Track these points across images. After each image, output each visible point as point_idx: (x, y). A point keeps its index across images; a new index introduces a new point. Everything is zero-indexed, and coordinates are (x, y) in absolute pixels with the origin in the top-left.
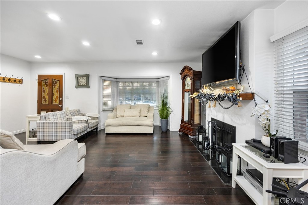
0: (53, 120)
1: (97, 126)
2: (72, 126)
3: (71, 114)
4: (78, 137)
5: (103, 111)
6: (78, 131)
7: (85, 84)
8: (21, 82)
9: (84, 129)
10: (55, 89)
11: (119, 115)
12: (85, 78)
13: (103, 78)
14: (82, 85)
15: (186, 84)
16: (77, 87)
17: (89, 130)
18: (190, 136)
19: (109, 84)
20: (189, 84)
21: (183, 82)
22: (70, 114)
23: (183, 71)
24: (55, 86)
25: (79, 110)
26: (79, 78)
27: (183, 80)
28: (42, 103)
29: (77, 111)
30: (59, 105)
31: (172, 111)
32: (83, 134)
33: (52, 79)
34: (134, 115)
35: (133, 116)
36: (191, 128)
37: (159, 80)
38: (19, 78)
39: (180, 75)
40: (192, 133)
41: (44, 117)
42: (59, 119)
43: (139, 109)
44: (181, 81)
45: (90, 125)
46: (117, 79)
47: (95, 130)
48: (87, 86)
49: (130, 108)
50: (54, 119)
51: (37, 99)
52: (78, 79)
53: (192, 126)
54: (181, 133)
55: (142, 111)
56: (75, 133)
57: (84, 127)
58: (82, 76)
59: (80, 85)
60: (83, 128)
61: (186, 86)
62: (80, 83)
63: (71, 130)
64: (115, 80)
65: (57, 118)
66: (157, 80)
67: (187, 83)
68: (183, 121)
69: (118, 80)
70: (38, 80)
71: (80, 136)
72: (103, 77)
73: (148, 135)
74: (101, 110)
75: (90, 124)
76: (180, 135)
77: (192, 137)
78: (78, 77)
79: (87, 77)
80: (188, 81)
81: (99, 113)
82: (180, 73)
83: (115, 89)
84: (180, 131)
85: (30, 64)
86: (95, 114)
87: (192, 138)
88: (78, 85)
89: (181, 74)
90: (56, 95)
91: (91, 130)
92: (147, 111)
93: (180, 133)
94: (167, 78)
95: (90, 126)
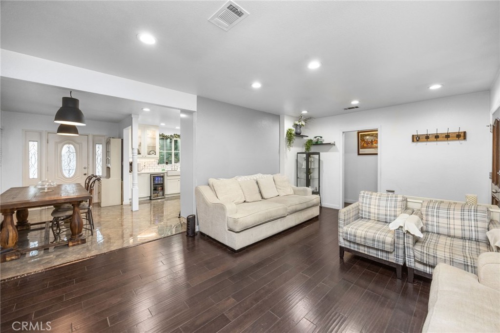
38: (459, 130)
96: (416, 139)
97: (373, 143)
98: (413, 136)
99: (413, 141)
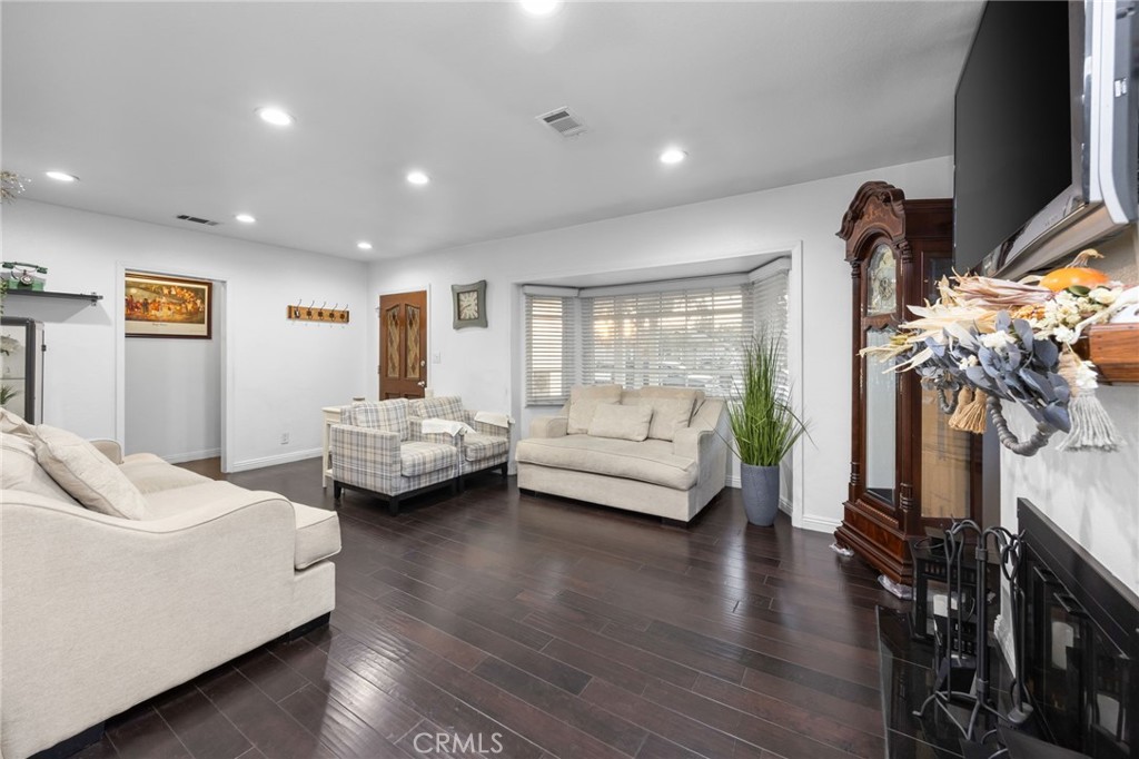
0: (365, 425)
1: (504, 460)
2: (397, 449)
3: (428, 412)
4: (422, 486)
5: (529, 406)
6: (414, 466)
7: (476, 315)
8: (345, 317)
9: (439, 463)
10: (412, 333)
11: (574, 426)
12: (475, 295)
13: (529, 290)
14: (470, 319)
15: (876, 285)
16: (457, 327)
17: (468, 469)
18: (886, 582)
19: (556, 308)
20: (890, 283)
21: (857, 275)
22: (423, 411)
23: (855, 214)
24: (411, 324)
25: (457, 401)
26: (462, 297)
27: (857, 267)
28: (387, 375)
29: (450, 403)
30: (420, 381)
31: (804, 429)
32: (442, 478)
33: (407, 305)
34: (620, 432)
35: (619, 435)
36: (898, 538)
37: (754, 276)
38: (341, 308)
39: (844, 242)
40: (900, 570)
41: (347, 414)
42: (382, 423)
43: (645, 410)
44: (849, 269)
45: (469, 453)
46: (581, 289)
47: (499, 471)
48: (481, 320)
49: (621, 403)
50: (368, 422)
51: (378, 364)
52: (459, 300)
53: (901, 528)
54: (847, 553)
55: (658, 420)
56: (406, 474)
57: (439, 456)
58: (468, 290)
59: (464, 320)
60: (435, 461)
61: (875, 294)
62: (465, 311)
63: (395, 462)
64: (573, 293)
65: (378, 421)
66: (742, 279)
67: (881, 276)
68: (858, 488)
69: (585, 294)
70: (381, 309)
71: (428, 484)
72: (527, 287)
73: (667, 527)
74: (524, 405)
75: (468, 450)
76: (839, 558)
77: (900, 595)
78: (458, 294)
79: (481, 289)
80: (887, 266)
81: (516, 411)
82: (840, 229)
83: (578, 329)
84: (840, 538)
85: (366, 268)
86: (497, 415)
87: (902, 600)
88: (459, 318)
89: (845, 233)
90: (414, 351)
91: (476, 468)
92: (687, 416)
93: (838, 550)
94: (779, 265)
95: (471, 455)
96: (294, 313)
97: (150, 307)
98: (290, 308)
99: (290, 317)
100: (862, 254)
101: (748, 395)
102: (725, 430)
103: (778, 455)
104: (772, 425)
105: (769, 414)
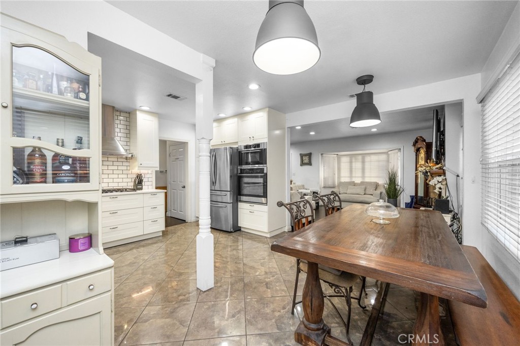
5: (324, 187)
7: (308, 162)
12: (308, 156)
15: (420, 158)
16: (301, 165)
20: (423, 158)
21: (416, 155)
23: (416, 142)
27: (416, 153)
31: (403, 190)
35: (356, 193)
39: (414, 148)
43: (364, 187)
46: (337, 155)
48: (310, 164)
49: (355, 185)
52: (302, 158)
55: (367, 190)
58: (306, 155)
59: (304, 163)
61: (420, 160)
62: (304, 161)
67: (421, 156)
74: (322, 187)
78: (302, 156)
79: (310, 155)
81: (320, 189)
82: (413, 145)
88: (302, 163)
92: (375, 189)
100: (418, 150)
101: (389, 183)
102: (384, 191)
103: (397, 197)
104: (396, 189)
105: (395, 187)
